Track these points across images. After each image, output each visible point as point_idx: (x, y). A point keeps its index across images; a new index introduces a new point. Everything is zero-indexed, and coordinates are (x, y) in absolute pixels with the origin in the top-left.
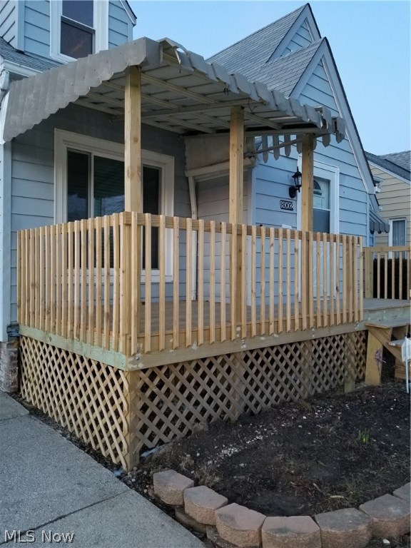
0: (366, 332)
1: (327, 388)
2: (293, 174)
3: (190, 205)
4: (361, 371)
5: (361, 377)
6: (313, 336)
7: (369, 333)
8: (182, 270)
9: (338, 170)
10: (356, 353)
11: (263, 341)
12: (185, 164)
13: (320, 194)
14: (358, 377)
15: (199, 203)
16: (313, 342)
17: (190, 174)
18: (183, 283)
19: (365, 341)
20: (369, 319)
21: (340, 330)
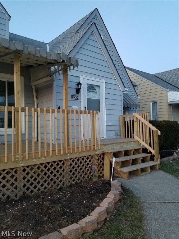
0: (104, 154)
1: (78, 182)
2: (77, 83)
3: (34, 98)
4: (101, 173)
5: (101, 175)
6: (69, 157)
7: (105, 155)
8: (30, 128)
9: (104, 81)
10: (97, 164)
11: (34, 161)
12: (31, 80)
13: (96, 92)
14: (99, 175)
15: (38, 97)
16: (70, 160)
17: (33, 84)
18: (30, 134)
19: (103, 159)
20: (105, 148)
21: (87, 154)
